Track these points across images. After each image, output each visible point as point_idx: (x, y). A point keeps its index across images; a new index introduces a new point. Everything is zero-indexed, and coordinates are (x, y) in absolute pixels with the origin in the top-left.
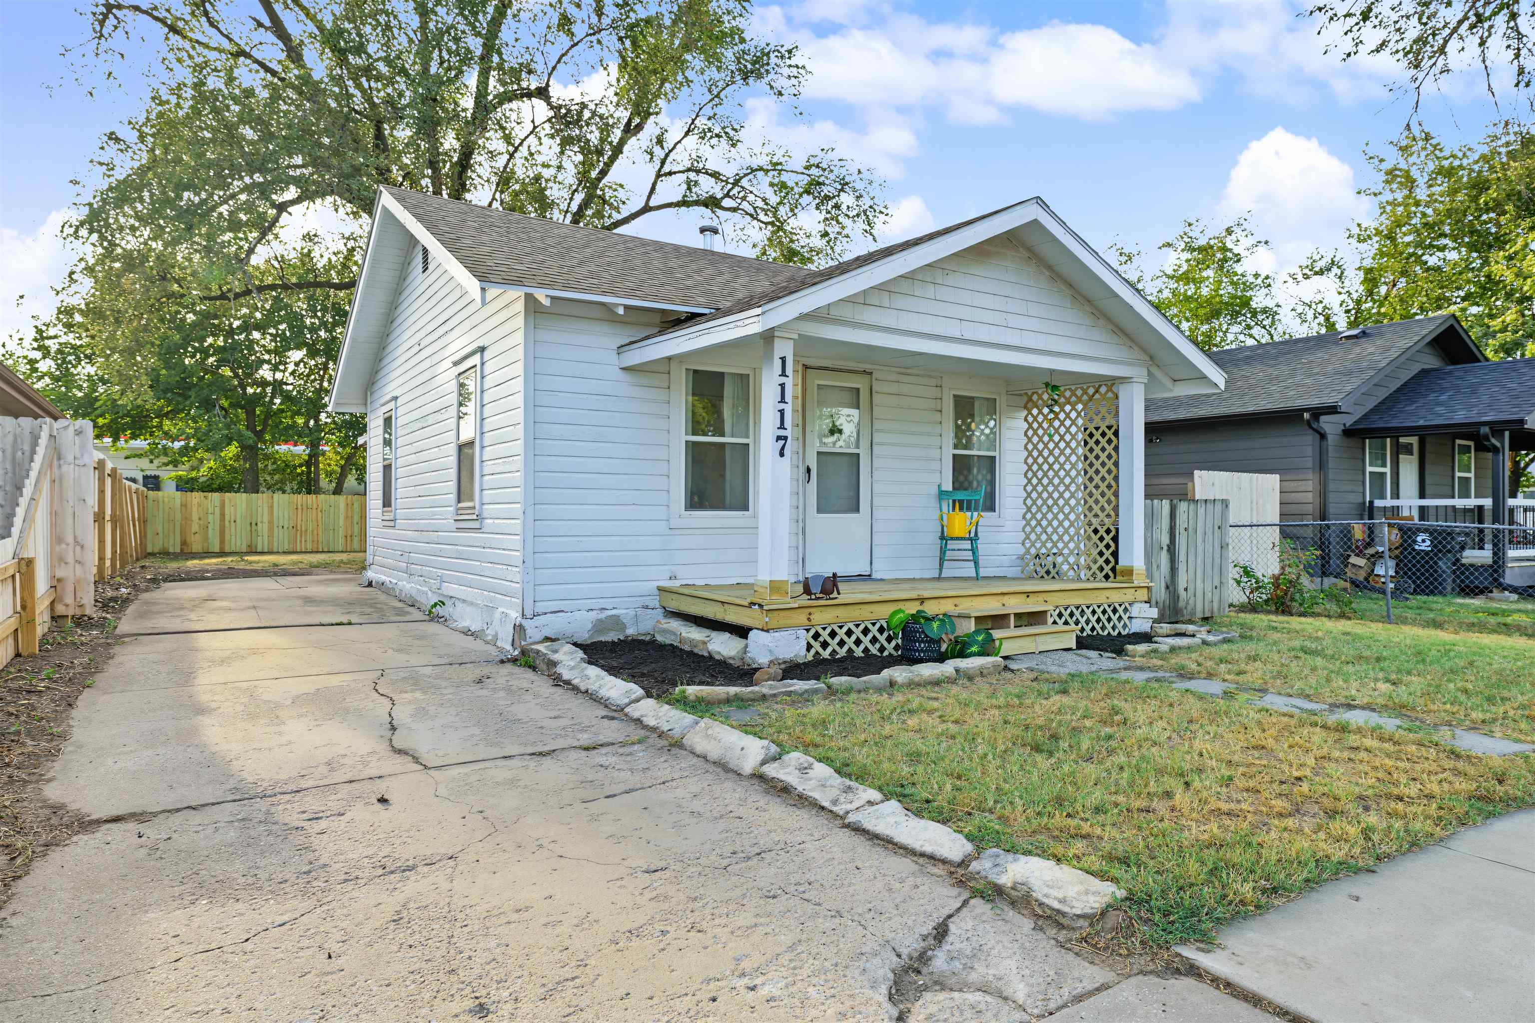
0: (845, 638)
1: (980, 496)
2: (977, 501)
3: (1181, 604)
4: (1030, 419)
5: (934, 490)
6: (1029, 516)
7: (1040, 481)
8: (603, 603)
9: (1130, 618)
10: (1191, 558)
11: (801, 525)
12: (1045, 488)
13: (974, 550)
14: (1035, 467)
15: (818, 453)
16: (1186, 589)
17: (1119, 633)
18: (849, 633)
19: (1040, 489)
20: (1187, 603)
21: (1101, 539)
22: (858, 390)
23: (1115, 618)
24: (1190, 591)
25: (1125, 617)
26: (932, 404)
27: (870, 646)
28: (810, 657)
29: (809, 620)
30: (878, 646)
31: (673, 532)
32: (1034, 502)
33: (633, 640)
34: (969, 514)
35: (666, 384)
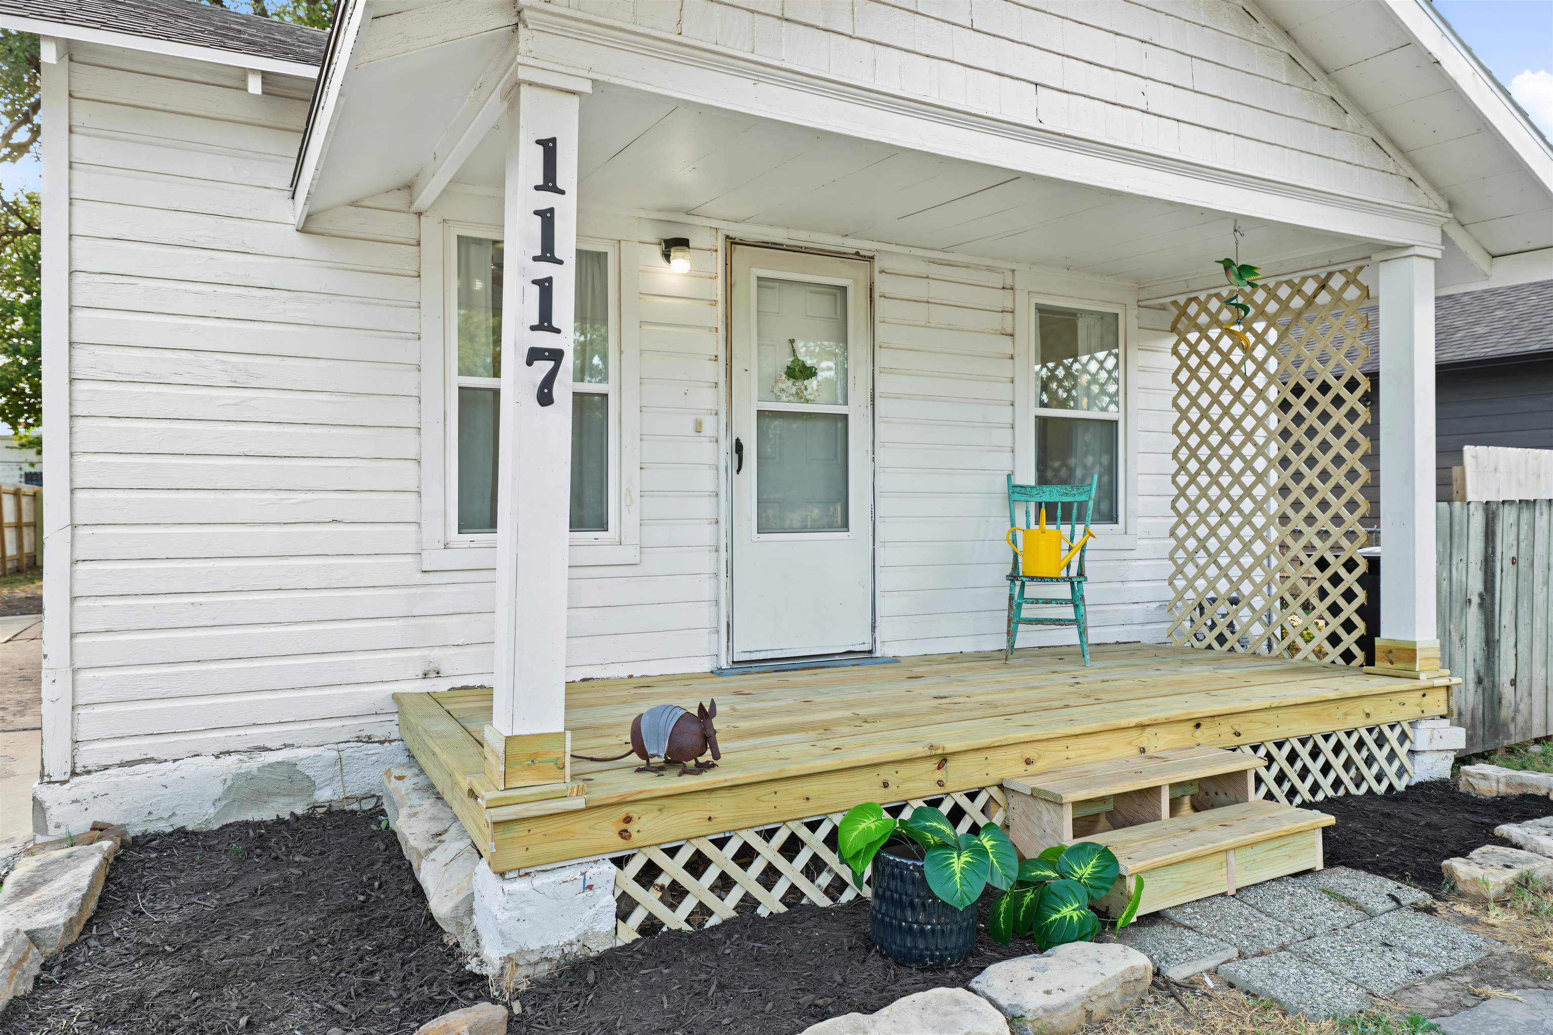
0: (734, 870)
1: (1090, 494)
2: (1082, 505)
3: (1506, 713)
4: (1184, 349)
5: (1001, 485)
6: (1182, 531)
7: (1203, 465)
8: (256, 735)
9: (1412, 752)
10: (1523, 620)
11: (723, 555)
12: (1214, 479)
13: (1076, 601)
14: (1194, 440)
15: (761, 414)
16: (1514, 683)
17: (1391, 787)
18: (745, 856)
19: (1204, 480)
20: (1517, 710)
21: (1336, 580)
22: (844, 289)
23: (1381, 755)
24: (1522, 685)
25: (1402, 752)
26: (996, 321)
27: (803, 884)
28: (628, 933)
29: (624, 834)
30: (824, 879)
31: (428, 578)
32: (1193, 506)
33: (330, 813)
34: (1066, 529)
35: (411, 269)
